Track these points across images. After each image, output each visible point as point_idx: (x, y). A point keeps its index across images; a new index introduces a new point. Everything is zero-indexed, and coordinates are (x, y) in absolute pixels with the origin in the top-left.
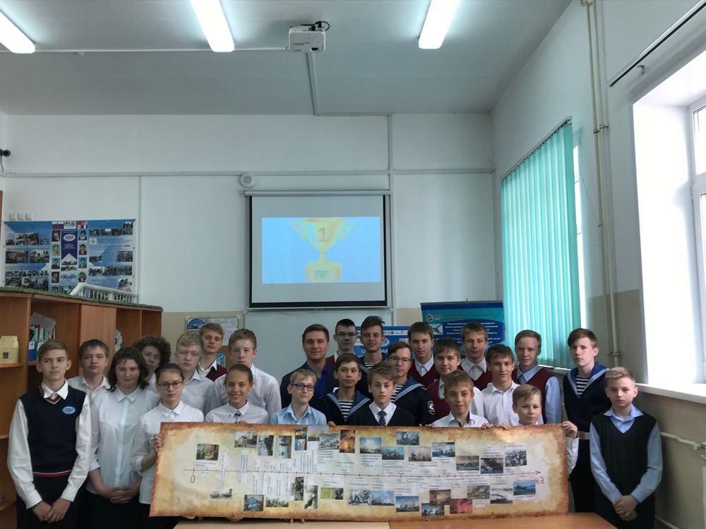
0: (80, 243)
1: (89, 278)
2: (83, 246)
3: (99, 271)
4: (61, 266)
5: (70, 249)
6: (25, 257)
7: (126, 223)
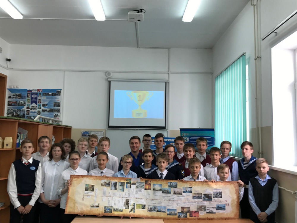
0: (38, 98)
1: (42, 113)
2: (40, 99)
3: (46, 110)
4: (30, 108)
5: (34, 101)
6: (16, 104)
7: (58, 90)
